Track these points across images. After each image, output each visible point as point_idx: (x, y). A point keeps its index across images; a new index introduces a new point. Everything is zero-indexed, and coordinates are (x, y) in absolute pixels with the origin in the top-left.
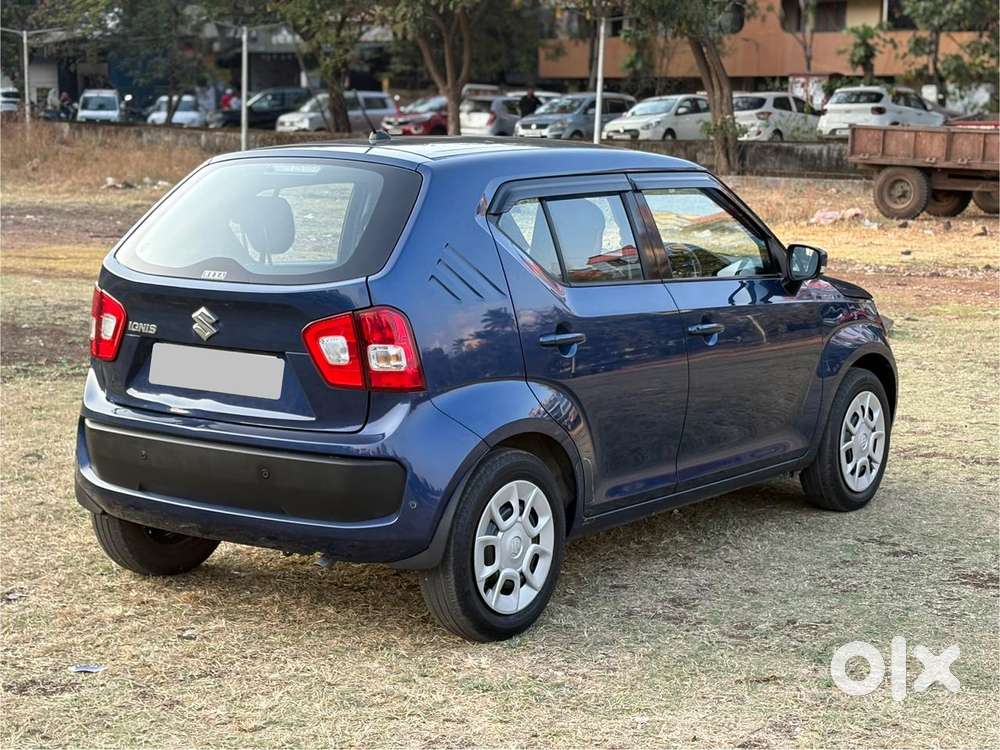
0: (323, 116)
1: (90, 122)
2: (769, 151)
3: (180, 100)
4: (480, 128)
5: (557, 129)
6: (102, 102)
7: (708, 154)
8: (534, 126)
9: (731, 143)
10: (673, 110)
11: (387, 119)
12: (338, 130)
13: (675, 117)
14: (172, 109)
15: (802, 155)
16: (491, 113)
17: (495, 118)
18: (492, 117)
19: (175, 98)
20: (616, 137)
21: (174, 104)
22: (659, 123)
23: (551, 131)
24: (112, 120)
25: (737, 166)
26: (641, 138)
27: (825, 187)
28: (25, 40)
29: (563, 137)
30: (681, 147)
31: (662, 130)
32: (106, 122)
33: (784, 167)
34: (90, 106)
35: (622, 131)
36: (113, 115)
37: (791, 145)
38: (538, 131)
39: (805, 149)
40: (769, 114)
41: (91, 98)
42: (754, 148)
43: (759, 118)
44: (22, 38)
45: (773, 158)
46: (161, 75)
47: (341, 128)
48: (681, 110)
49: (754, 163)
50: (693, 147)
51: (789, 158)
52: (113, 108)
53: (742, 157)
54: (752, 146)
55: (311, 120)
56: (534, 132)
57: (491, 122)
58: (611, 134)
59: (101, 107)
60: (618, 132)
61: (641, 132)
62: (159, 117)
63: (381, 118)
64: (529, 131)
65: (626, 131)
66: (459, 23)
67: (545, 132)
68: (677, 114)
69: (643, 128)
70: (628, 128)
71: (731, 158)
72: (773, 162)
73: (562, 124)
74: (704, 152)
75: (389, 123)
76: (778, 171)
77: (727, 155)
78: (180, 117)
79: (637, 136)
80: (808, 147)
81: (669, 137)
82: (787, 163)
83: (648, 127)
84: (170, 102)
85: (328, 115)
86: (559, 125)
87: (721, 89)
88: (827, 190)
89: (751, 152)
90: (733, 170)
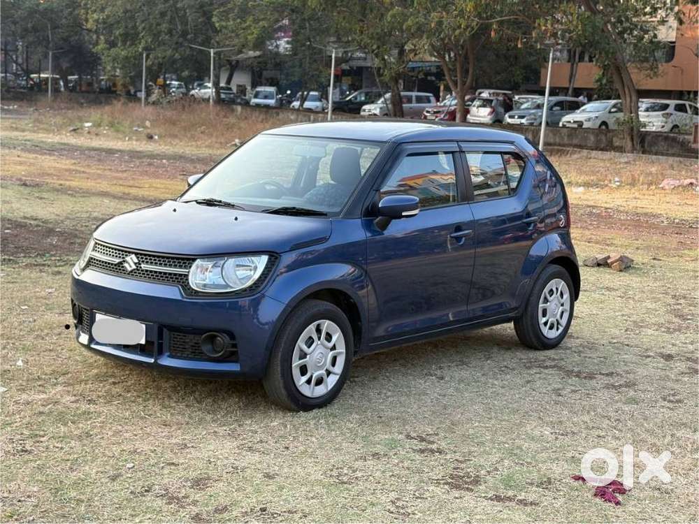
0: (387, 107)
1: (258, 105)
2: (660, 138)
3: (308, 94)
4: (484, 117)
5: (532, 119)
6: (267, 94)
7: (621, 139)
8: (516, 117)
9: (635, 132)
10: (608, 109)
11: (427, 109)
12: (395, 116)
13: (608, 114)
14: (303, 99)
15: (682, 141)
16: (491, 107)
17: (494, 111)
18: (492, 110)
19: (305, 93)
20: (568, 125)
21: (305, 96)
22: (597, 117)
23: (527, 120)
24: (271, 105)
25: (638, 147)
26: (584, 127)
27: (690, 164)
28: (212, 54)
29: (535, 124)
30: (603, 133)
31: (599, 122)
32: (267, 107)
33: (670, 149)
34: (260, 96)
35: (572, 121)
36: (272, 102)
37: (675, 135)
38: (519, 120)
39: (685, 138)
40: (671, 114)
41: (261, 91)
42: (651, 136)
43: (664, 117)
44: (210, 53)
45: (663, 143)
46: (296, 79)
47: (398, 114)
48: (613, 110)
49: (650, 146)
50: (611, 134)
51: (674, 144)
52: (272, 98)
53: (642, 142)
54: (649, 135)
55: (381, 108)
56: (516, 121)
57: (491, 113)
58: (565, 123)
59: (266, 97)
60: (570, 122)
61: (585, 123)
62: (296, 104)
63: (424, 108)
64: (513, 120)
65: (575, 122)
66: (467, 50)
67: (523, 121)
68: (610, 112)
69: (586, 121)
70: (575, 120)
71: (635, 143)
72: (662, 145)
73: (535, 116)
74: (618, 137)
75: (428, 112)
76: (665, 152)
77: (632, 140)
78: (307, 104)
79: (582, 126)
80: (686, 137)
81: (604, 127)
82: (673, 147)
83: (589, 120)
84: (302, 95)
85: (390, 106)
86: (533, 117)
87: (631, 97)
88: (691, 166)
89: (648, 138)
90: (636, 150)
